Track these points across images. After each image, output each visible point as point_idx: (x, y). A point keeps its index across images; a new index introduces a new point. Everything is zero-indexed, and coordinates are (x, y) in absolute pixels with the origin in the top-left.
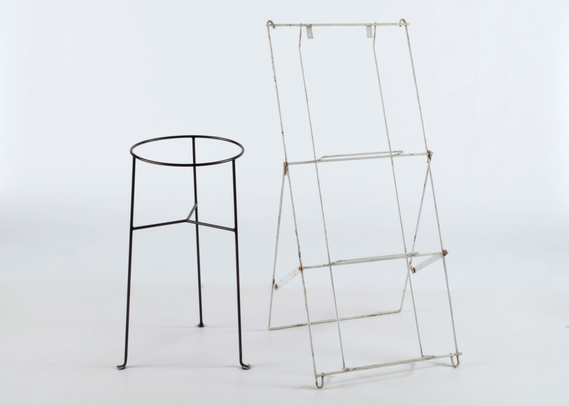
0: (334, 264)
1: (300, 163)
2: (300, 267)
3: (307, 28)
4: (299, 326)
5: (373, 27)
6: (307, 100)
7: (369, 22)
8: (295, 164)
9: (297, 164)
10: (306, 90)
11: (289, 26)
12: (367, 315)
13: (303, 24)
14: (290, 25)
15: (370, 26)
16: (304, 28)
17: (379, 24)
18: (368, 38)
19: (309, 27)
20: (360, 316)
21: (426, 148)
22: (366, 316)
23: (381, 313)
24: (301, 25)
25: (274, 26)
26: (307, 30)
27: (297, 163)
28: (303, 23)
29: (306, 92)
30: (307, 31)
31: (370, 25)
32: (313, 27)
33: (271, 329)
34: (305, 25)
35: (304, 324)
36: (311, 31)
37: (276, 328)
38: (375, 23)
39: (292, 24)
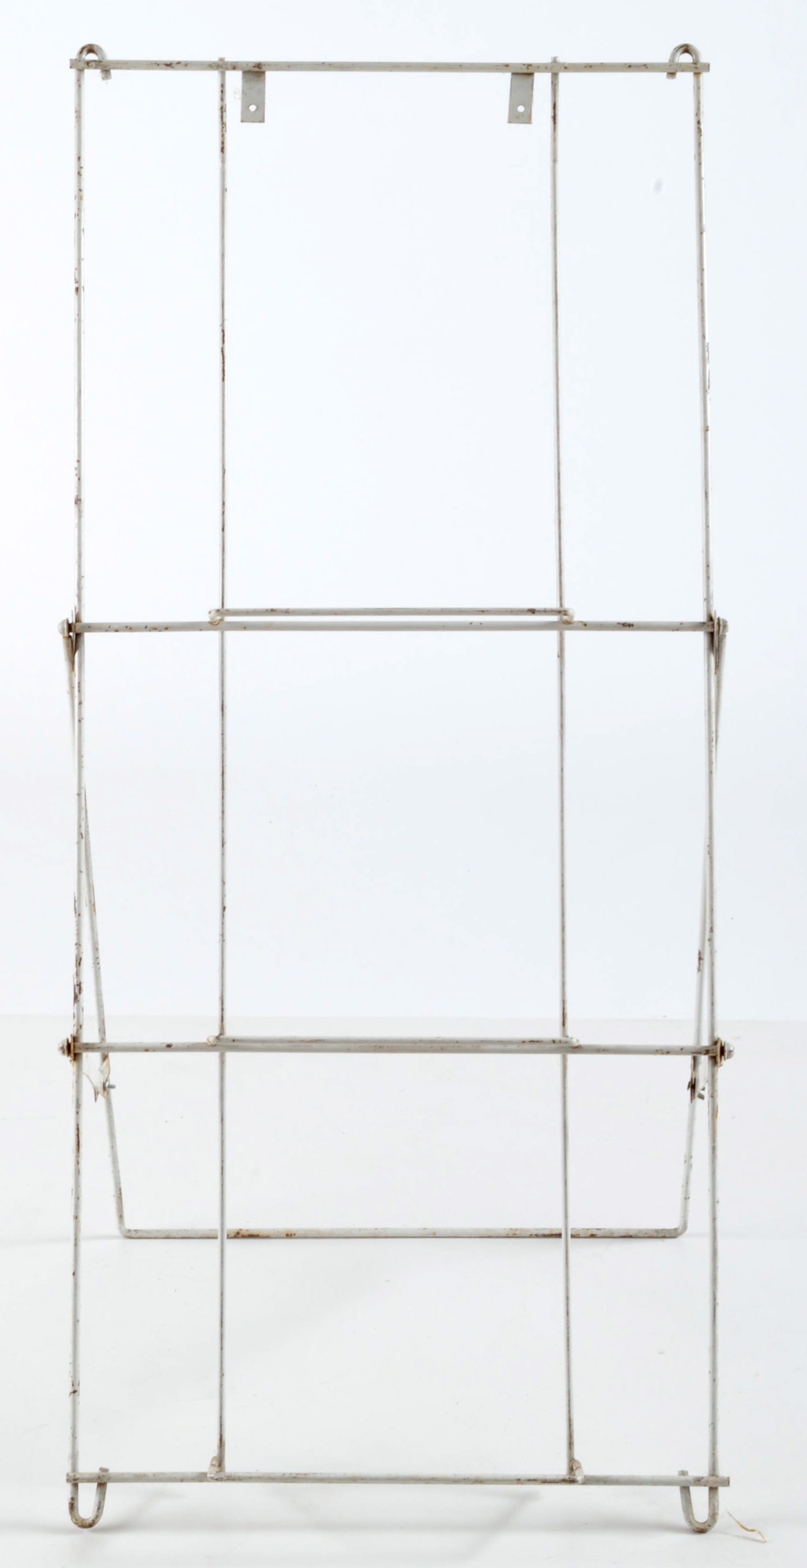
0: (238, 1045)
1: (129, 628)
2: (66, 1044)
3: (244, 78)
4: (244, 1237)
5: (542, 81)
6: (223, 371)
7: (520, 57)
8: (107, 631)
9: (116, 631)
10: (223, 331)
11: (162, 69)
12: (534, 1233)
13: (227, 63)
14: (169, 65)
15: (524, 74)
16: (235, 79)
17: (567, 68)
18: (513, 125)
19: (255, 72)
20: (504, 1234)
21: (708, 599)
22: (529, 1234)
23: (595, 1232)
24: (221, 66)
25: (105, 68)
26: (243, 86)
27: (116, 627)
28: (230, 58)
29: (223, 341)
30: (243, 91)
31: (525, 71)
32: (270, 75)
33: (129, 1234)
34: (234, 67)
35: (265, 1233)
36: (262, 92)
37: (148, 1232)
38: (555, 60)
39: (179, 63)
